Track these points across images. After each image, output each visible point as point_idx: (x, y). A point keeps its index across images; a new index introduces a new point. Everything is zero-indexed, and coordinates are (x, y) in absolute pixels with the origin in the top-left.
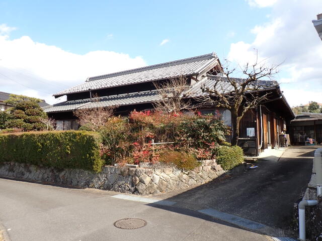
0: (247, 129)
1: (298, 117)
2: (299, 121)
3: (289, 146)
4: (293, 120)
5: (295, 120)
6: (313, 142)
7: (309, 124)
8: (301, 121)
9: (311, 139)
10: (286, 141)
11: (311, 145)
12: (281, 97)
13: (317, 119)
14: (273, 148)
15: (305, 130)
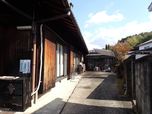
0: (21, 61)
1: (90, 53)
2: (91, 56)
3: (84, 72)
4: (88, 55)
5: (89, 55)
6: (98, 69)
7: (96, 58)
8: (92, 56)
9: (97, 67)
10: (83, 69)
11: (97, 71)
12: (69, 14)
13: (101, 55)
14: (68, 79)
15: (94, 62)
